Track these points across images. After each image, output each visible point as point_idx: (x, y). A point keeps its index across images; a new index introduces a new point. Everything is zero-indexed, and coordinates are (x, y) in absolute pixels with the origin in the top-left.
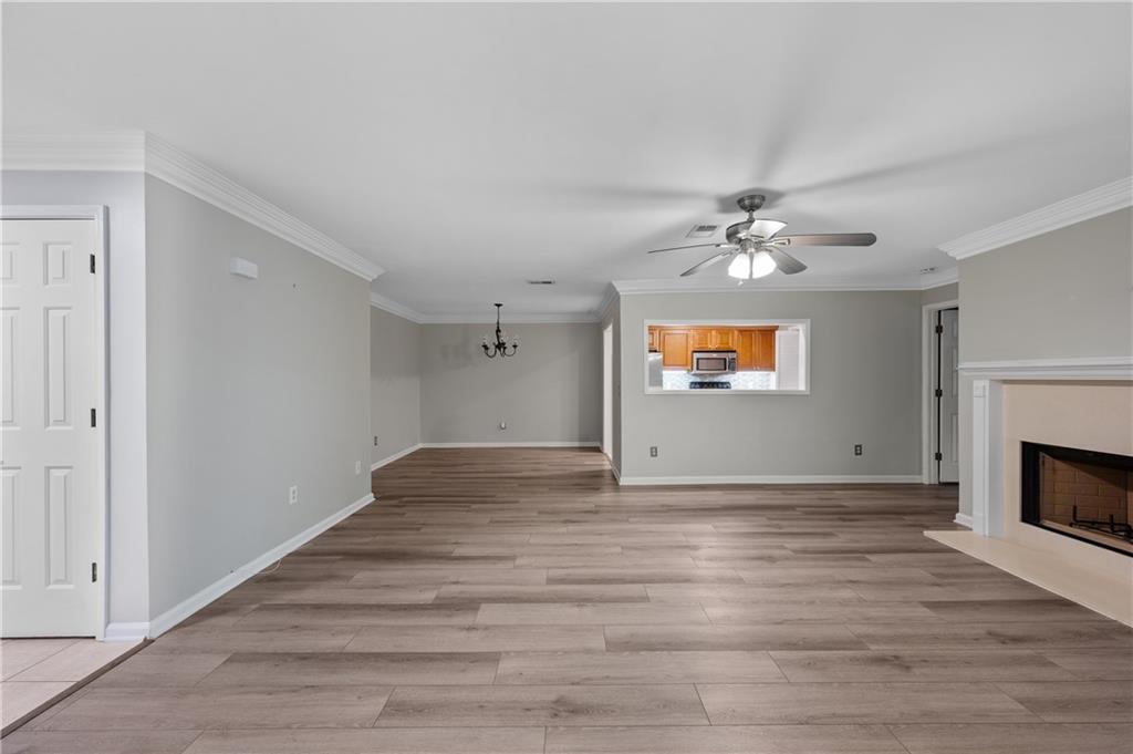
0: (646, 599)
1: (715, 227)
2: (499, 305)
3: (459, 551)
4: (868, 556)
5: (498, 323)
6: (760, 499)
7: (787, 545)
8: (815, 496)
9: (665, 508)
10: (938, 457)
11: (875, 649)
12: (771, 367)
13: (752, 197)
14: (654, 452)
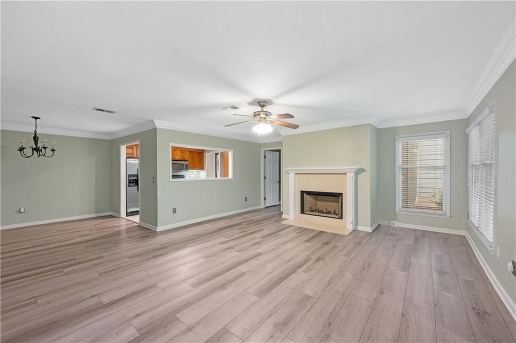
0: (243, 274)
1: (237, 108)
2: (36, 118)
3: (105, 299)
4: (279, 233)
5: (35, 131)
6: (226, 223)
7: (256, 237)
8: (241, 218)
9: (196, 237)
10: (265, 199)
11: (314, 257)
12: (202, 168)
13: (264, 102)
14: (174, 211)
